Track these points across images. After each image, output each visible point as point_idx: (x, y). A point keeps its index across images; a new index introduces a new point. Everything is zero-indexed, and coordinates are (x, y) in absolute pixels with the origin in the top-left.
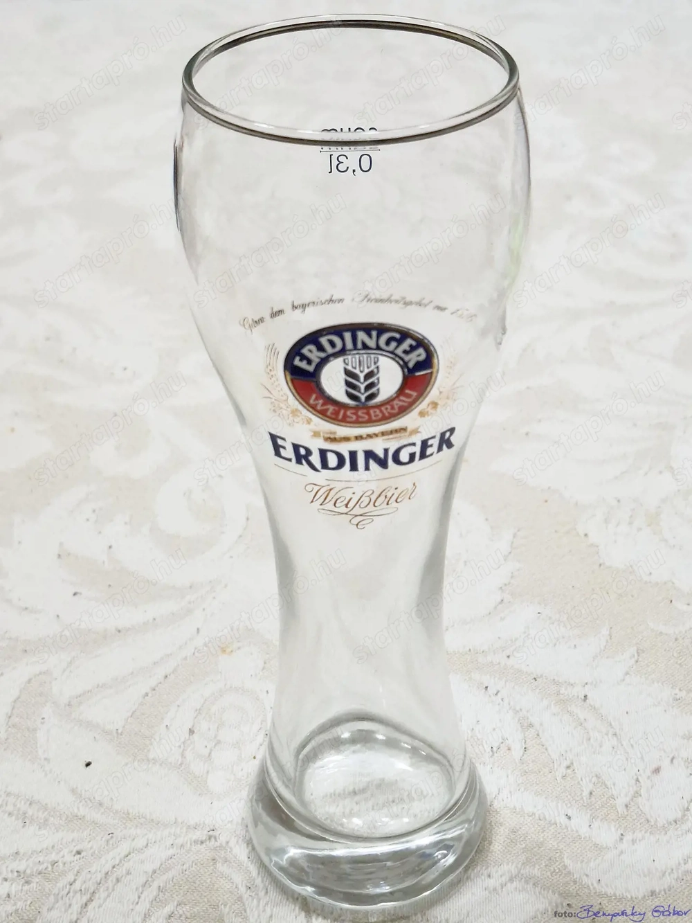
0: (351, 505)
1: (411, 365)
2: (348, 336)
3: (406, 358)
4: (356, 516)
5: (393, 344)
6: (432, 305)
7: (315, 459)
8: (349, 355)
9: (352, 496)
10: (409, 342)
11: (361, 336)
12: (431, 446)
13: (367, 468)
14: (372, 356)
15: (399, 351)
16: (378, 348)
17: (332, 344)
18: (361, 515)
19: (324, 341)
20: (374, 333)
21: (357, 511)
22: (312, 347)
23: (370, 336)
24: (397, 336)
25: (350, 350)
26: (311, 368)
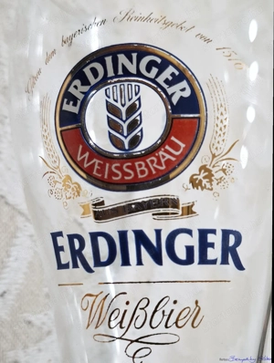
0: (125, 324)
1: (175, 100)
2: (109, 60)
3: (170, 91)
4: (132, 342)
5: (155, 70)
6: (195, 32)
7: (88, 252)
8: (111, 83)
9: (126, 307)
10: (171, 69)
11: (122, 59)
12: (212, 245)
13: (140, 262)
14: (133, 84)
15: (160, 80)
16: (139, 74)
17: (95, 72)
18: (137, 341)
19: (87, 71)
20: (134, 55)
21: (132, 334)
22: (77, 82)
23: (130, 59)
24: (159, 61)
25: (112, 78)
26: (75, 110)
